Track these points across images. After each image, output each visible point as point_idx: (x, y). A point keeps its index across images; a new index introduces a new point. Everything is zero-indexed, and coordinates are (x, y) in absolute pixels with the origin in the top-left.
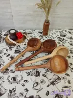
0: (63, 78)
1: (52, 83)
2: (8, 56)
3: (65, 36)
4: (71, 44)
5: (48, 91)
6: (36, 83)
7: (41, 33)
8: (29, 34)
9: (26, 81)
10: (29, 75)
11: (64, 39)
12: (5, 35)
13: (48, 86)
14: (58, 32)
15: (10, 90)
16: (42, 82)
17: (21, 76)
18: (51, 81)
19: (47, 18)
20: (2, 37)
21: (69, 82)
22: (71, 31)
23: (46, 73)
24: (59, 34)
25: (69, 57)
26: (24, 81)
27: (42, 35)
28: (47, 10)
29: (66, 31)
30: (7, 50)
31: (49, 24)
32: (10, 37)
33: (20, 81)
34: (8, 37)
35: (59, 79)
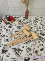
0: (33, 41)
1: (27, 43)
2: (5, 29)
3: (38, 19)
4: (41, 24)
5: (24, 46)
8: (17, 18)
10: (15, 38)
11: (37, 21)
12: (4, 18)
13: (24, 44)
14: (34, 17)
15: (4, 45)
17: (11, 39)
18: (26, 41)
19: (27, 9)
20: (2, 20)
21: (35, 43)
22: (42, 17)
23: (24, 38)
24: (35, 18)
25: (38, 31)
26: (12, 41)
27: (25, 19)
28: (27, 4)
30: (5, 26)
31: (28, 12)
32: (7, 19)
33: (10, 41)
34: (6, 19)
35: (30, 41)
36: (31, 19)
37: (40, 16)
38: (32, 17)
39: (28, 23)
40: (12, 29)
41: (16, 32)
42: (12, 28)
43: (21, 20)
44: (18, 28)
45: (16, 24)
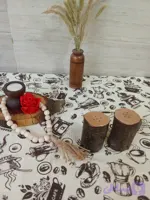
3: (136, 91)
11: (134, 98)
14: (119, 81)
17: (5, 198)
29: (139, 80)
36: (110, 90)
37: (142, 79)
38: (111, 79)
39: (96, 103)
40: (21, 136)
41: (37, 152)
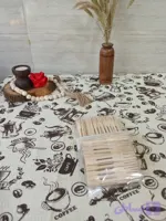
1: (110, 196)
6: (57, 190)
7: (96, 80)
8: (65, 81)
9: (30, 184)
10: (41, 168)
13: (94, 202)
14: (138, 78)
16: (77, 189)
17: (19, 169)
21: (165, 195)
26: (24, 184)
29: (160, 76)
30: (2, 112)
32: (15, 83)
33: (11, 182)
37: (165, 75)
40: (36, 123)
41: (51, 135)
42: (36, 118)
43: (80, 88)
44: (67, 117)
45: (56, 104)
